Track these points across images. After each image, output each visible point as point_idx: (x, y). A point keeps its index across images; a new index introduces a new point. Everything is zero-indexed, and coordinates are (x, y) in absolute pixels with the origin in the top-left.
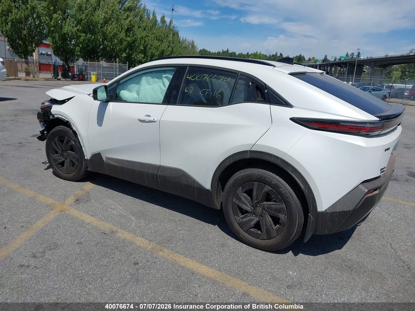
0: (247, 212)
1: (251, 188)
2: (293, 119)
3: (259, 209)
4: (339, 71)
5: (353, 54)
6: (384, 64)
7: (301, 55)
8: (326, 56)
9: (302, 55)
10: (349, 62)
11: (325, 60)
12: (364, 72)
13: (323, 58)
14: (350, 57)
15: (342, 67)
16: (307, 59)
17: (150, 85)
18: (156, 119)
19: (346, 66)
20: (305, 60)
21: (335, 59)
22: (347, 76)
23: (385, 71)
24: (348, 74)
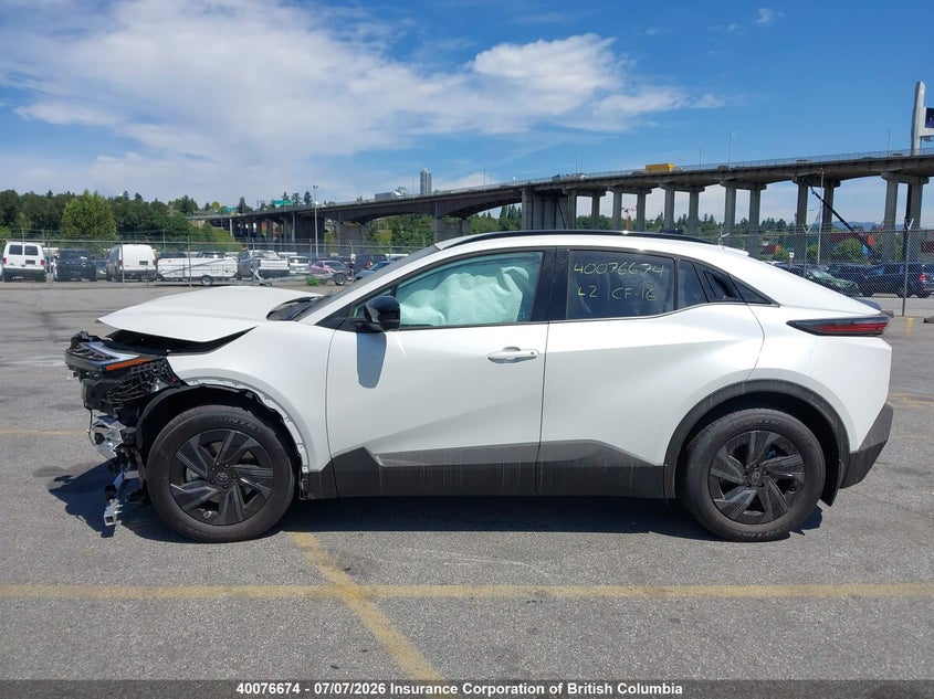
0: (735, 485)
1: (745, 442)
2: (792, 324)
3: (756, 475)
4: (276, 230)
5: (296, 195)
6: (359, 216)
7: (186, 197)
8: (242, 200)
9: (190, 198)
10: (295, 212)
11: (242, 207)
12: (326, 231)
13: (237, 204)
14: (291, 202)
15: (280, 222)
16: (201, 205)
17: (469, 289)
18: (536, 354)
19: (290, 221)
20: (197, 209)
21: (263, 205)
22: (297, 242)
23: (365, 231)
24: (296, 237)
